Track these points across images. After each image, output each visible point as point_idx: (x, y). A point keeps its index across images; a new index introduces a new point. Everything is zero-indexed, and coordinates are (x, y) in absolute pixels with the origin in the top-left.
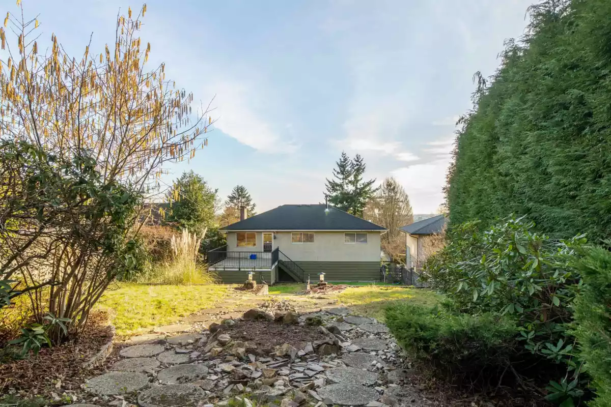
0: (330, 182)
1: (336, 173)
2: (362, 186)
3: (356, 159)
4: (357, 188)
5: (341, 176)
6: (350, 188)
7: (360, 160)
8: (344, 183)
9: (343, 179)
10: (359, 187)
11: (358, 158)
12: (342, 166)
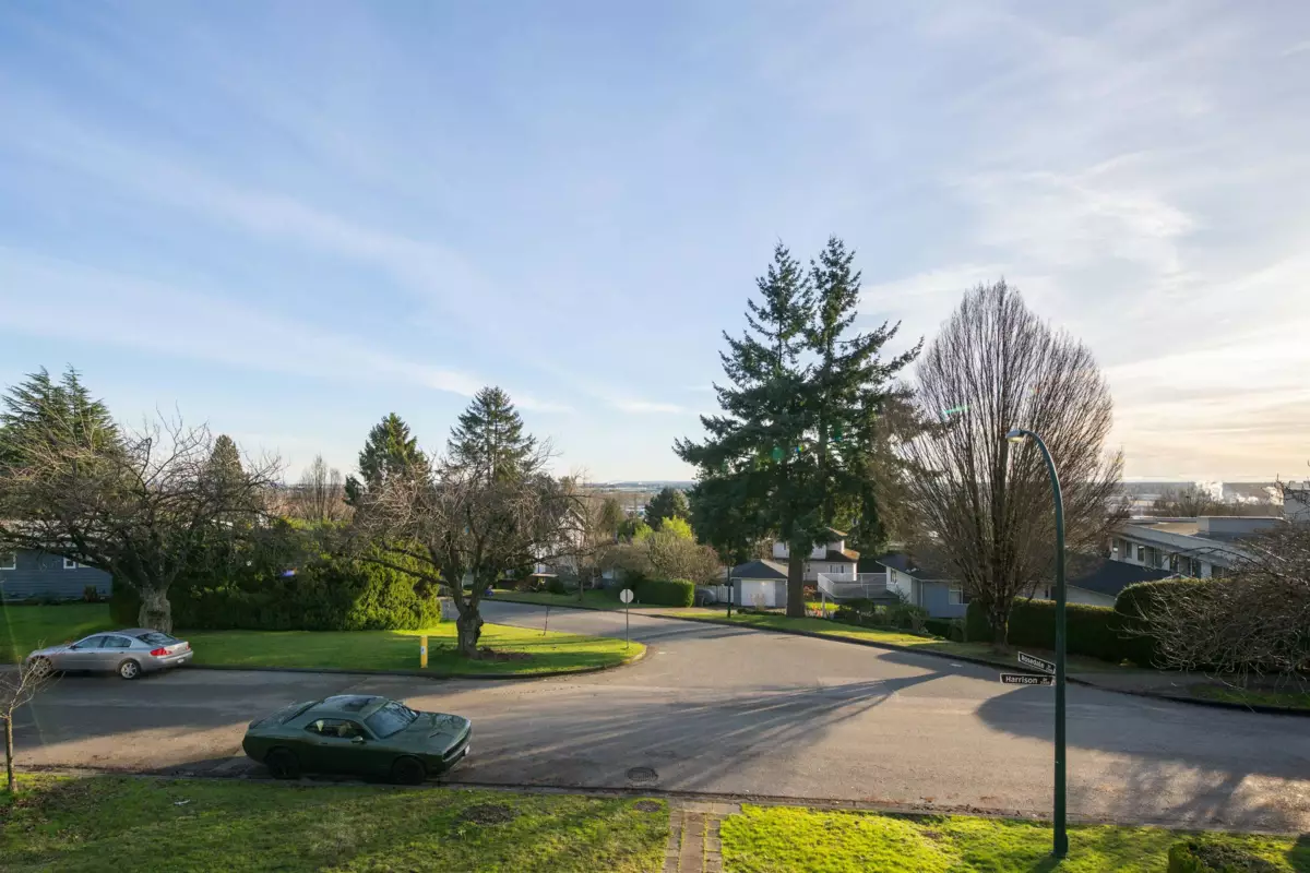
0: (736, 346)
1: (755, 316)
2: (851, 350)
3: (830, 256)
4: (830, 359)
5: (773, 327)
6: (805, 363)
7: (842, 261)
8: (784, 349)
9: (780, 336)
10: (838, 353)
11: (834, 252)
12: (778, 292)
